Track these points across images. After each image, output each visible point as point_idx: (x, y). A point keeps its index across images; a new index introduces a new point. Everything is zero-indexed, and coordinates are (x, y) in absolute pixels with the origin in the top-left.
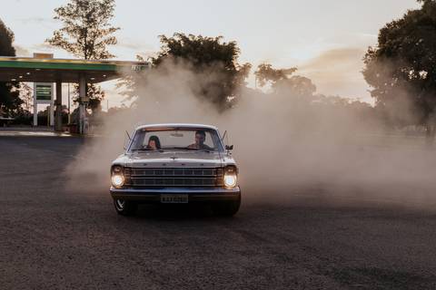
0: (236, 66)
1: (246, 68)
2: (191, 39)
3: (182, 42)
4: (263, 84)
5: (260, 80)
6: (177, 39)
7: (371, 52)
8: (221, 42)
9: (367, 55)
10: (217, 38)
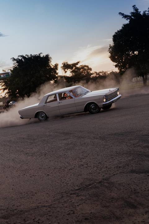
0: (51, 66)
1: (56, 66)
2: (27, 57)
3: (23, 59)
4: (66, 72)
5: (64, 70)
6: (20, 58)
7: (111, 47)
8: (42, 56)
9: (109, 49)
10: (39, 54)
